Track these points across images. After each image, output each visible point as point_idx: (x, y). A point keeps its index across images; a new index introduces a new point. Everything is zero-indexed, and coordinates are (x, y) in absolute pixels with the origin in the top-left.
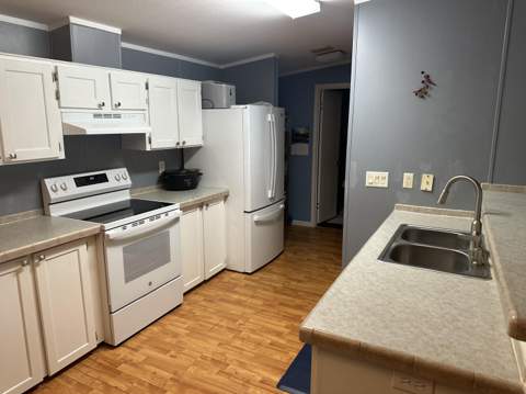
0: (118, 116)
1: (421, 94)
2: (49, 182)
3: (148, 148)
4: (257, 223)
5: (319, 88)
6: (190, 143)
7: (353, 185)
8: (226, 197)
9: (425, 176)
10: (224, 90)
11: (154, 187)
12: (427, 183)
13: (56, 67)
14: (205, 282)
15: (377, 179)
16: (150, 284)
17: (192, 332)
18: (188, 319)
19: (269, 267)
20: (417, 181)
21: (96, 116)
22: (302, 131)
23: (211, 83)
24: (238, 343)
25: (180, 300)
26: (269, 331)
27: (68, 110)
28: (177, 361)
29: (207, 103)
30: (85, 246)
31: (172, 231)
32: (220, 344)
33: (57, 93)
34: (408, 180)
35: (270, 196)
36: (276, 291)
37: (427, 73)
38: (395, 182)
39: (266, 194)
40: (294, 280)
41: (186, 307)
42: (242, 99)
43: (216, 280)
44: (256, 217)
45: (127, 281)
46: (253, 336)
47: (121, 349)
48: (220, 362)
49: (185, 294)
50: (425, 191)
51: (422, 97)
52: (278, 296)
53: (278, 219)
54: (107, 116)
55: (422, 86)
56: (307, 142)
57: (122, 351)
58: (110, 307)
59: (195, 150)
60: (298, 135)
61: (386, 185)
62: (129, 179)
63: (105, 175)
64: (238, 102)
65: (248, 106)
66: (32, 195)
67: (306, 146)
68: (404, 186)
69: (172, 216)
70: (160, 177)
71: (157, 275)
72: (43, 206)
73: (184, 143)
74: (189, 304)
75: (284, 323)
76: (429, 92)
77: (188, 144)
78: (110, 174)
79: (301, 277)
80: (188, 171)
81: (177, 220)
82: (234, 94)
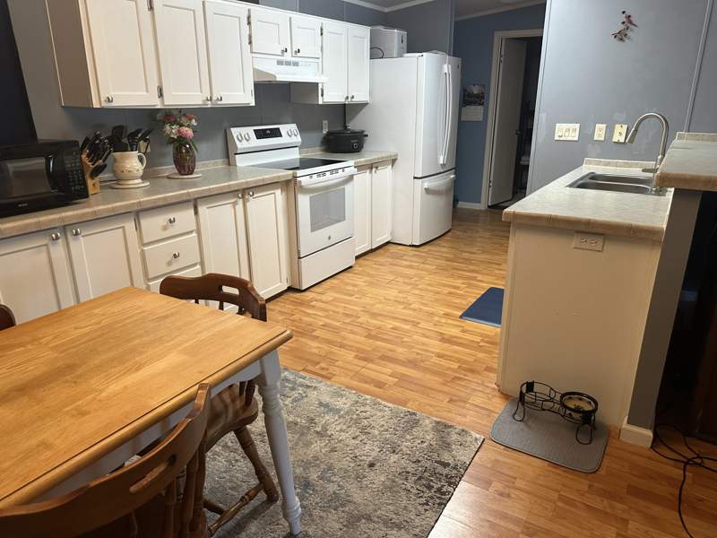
0: (296, 64)
1: (621, 36)
2: (235, 131)
3: (320, 102)
4: (428, 191)
5: (499, 37)
6: (358, 99)
7: (540, 140)
8: (394, 161)
9: (618, 126)
10: (395, 36)
11: (318, 148)
12: (620, 134)
13: (249, 10)
14: (372, 251)
15: (567, 131)
16: (329, 238)
17: (370, 284)
18: (364, 275)
19: (438, 242)
20: (610, 131)
21: (280, 63)
22: (476, 90)
23: (381, 28)
24: (417, 292)
25: (352, 262)
26: (445, 285)
27: (258, 56)
28: (363, 300)
29: (376, 52)
30: (280, 191)
31: (348, 187)
32: (400, 292)
33: (250, 37)
34: (600, 132)
35: (442, 162)
36: (448, 260)
37: (628, 13)
38: (586, 135)
39: (437, 159)
40: (466, 252)
41: (357, 269)
42: (413, 47)
43: (381, 251)
44: (427, 184)
45: (312, 231)
46: (430, 288)
47: (307, 293)
48: (404, 302)
49: (357, 258)
50: (618, 143)
51: (621, 39)
52: (449, 263)
53: (447, 191)
54: (288, 63)
55: (622, 27)
56: (482, 104)
57: (309, 295)
58: (299, 252)
59: (361, 106)
60: (471, 95)
61: (576, 139)
62: (299, 136)
63: (278, 129)
64: (410, 50)
65: (424, 54)
66: (219, 144)
67: (480, 109)
68: (596, 138)
69: (348, 172)
70: (324, 138)
71: (335, 231)
72: (228, 157)
73: (353, 97)
74: (360, 266)
75: (460, 281)
76: (629, 33)
77: (356, 100)
78: (284, 128)
79: (474, 250)
80: (353, 132)
81: (351, 178)
82: (405, 40)
